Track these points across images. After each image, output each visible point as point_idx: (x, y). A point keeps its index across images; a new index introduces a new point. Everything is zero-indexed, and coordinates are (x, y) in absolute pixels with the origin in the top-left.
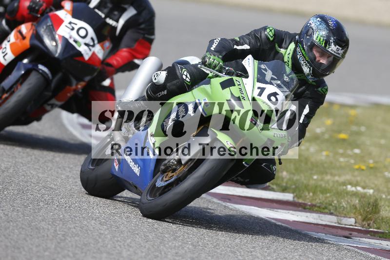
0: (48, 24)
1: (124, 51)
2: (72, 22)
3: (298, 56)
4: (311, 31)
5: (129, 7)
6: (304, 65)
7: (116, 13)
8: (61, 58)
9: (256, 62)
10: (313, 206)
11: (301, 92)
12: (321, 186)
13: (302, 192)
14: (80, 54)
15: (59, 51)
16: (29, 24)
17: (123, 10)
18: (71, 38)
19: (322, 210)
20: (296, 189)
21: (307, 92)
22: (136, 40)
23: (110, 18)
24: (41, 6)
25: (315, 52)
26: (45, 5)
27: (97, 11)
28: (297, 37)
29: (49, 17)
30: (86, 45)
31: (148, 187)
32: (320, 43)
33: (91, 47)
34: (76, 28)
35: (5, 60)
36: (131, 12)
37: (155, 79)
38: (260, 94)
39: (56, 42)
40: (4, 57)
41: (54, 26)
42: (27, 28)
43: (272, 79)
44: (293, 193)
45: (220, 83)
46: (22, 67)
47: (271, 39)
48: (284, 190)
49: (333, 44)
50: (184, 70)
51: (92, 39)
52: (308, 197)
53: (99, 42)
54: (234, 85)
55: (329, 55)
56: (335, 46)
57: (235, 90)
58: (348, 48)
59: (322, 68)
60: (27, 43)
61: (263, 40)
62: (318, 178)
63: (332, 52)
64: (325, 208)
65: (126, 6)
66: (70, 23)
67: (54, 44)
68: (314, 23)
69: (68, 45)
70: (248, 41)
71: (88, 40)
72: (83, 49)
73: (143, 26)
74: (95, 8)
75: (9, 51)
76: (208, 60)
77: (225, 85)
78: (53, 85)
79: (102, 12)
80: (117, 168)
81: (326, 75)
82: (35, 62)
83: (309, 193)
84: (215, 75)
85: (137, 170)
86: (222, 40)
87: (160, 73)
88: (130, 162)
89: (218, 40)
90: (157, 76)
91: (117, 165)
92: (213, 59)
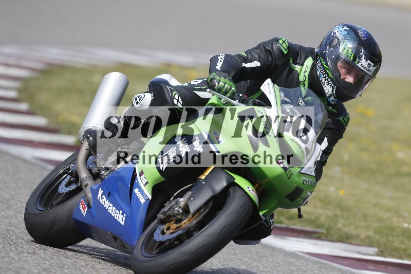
3: (318, 73)
4: (336, 42)
6: (326, 83)
32: (348, 56)
37: (137, 103)
47: (286, 52)
49: (363, 58)
50: (174, 92)
56: (366, 61)
61: (276, 54)
63: (362, 68)
68: (340, 33)
70: (257, 56)
76: (217, 84)
80: (84, 212)
84: (226, 103)
85: (120, 217)
86: (227, 57)
87: (143, 96)
88: (109, 206)
89: (223, 57)
90: (140, 100)
91: (85, 208)
92: (224, 82)
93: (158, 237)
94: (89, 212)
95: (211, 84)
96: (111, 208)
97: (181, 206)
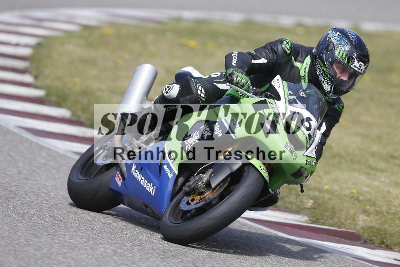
6: (325, 82)
32: (343, 59)
37: (167, 92)
47: (288, 52)
49: (356, 60)
50: (198, 84)
56: (358, 62)
61: (280, 53)
63: (355, 68)
68: (334, 37)
70: (264, 54)
80: (119, 183)
84: (243, 95)
85: (150, 189)
86: (240, 54)
87: (172, 87)
88: (142, 179)
89: (236, 54)
90: (169, 90)
91: (120, 180)
92: (241, 77)
93: (184, 206)
94: (123, 183)
95: (230, 78)
96: (143, 181)
97: (204, 181)
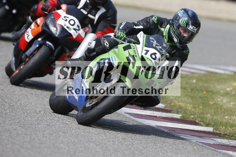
0: (52, 18)
1: (99, 33)
2: (66, 16)
3: (171, 32)
4: (178, 18)
5: (101, 7)
6: (174, 37)
7: (93, 11)
8: (59, 37)
9: (145, 35)
10: (225, 135)
11: (173, 53)
12: (229, 123)
13: (218, 126)
14: (70, 35)
15: (58, 33)
16: (42, 18)
17: (98, 9)
18: (65, 25)
19: (231, 138)
20: (215, 125)
21: (177, 53)
22: (106, 27)
23: (91, 14)
24: (49, 7)
25: (181, 30)
26: (51, 7)
27: (82, 10)
28: (171, 22)
29: (52, 13)
30: (74, 29)
31: (82, 107)
32: (183, 24)
33: (77, 31)
34: (68, 19)
35: (28, 39)
36: (102, 11)
38: (146, 54)
39: (56, 28)
40: (27, 37)
41: (55, 19)
42: (40, 20)
43: (156, 45)
44: (213, 127)
45: (123, 47)
46: (38, 43)
47: (156, 22)
48: (208, 125)
50: (105, 40)
51: (78, 26)
52: (222, 129)
53: (82, 28)
54: (131, 48)
55: (189, 31)
56: (192, 26)
57: (131, 51)
58: (200, 27)
59: (185, 39)
60: (40, 29)
61: (151, 23)
62: (228, 118)
64: (233, 136)
65: (100, 7)
66: (65, 17)
67: (55, 29)
69: (63, 30)
70: (142, 24)
71: (75, 27)
72: (72, 32)
73: (109, 18)
74: (81, 8)
75: (30, 34)
76: (117, 34)
77: (125, 48)
78: (55, 53)
79: (86, 11)
80: (68, 97)
81: (188, 43)
82: (45, 40)
83: (223, 127)
84: (121, 43)
86: (127, 23)
87: (92, 42)
89: (124, 23)
90: (90, 44)
92: (120, 33)
